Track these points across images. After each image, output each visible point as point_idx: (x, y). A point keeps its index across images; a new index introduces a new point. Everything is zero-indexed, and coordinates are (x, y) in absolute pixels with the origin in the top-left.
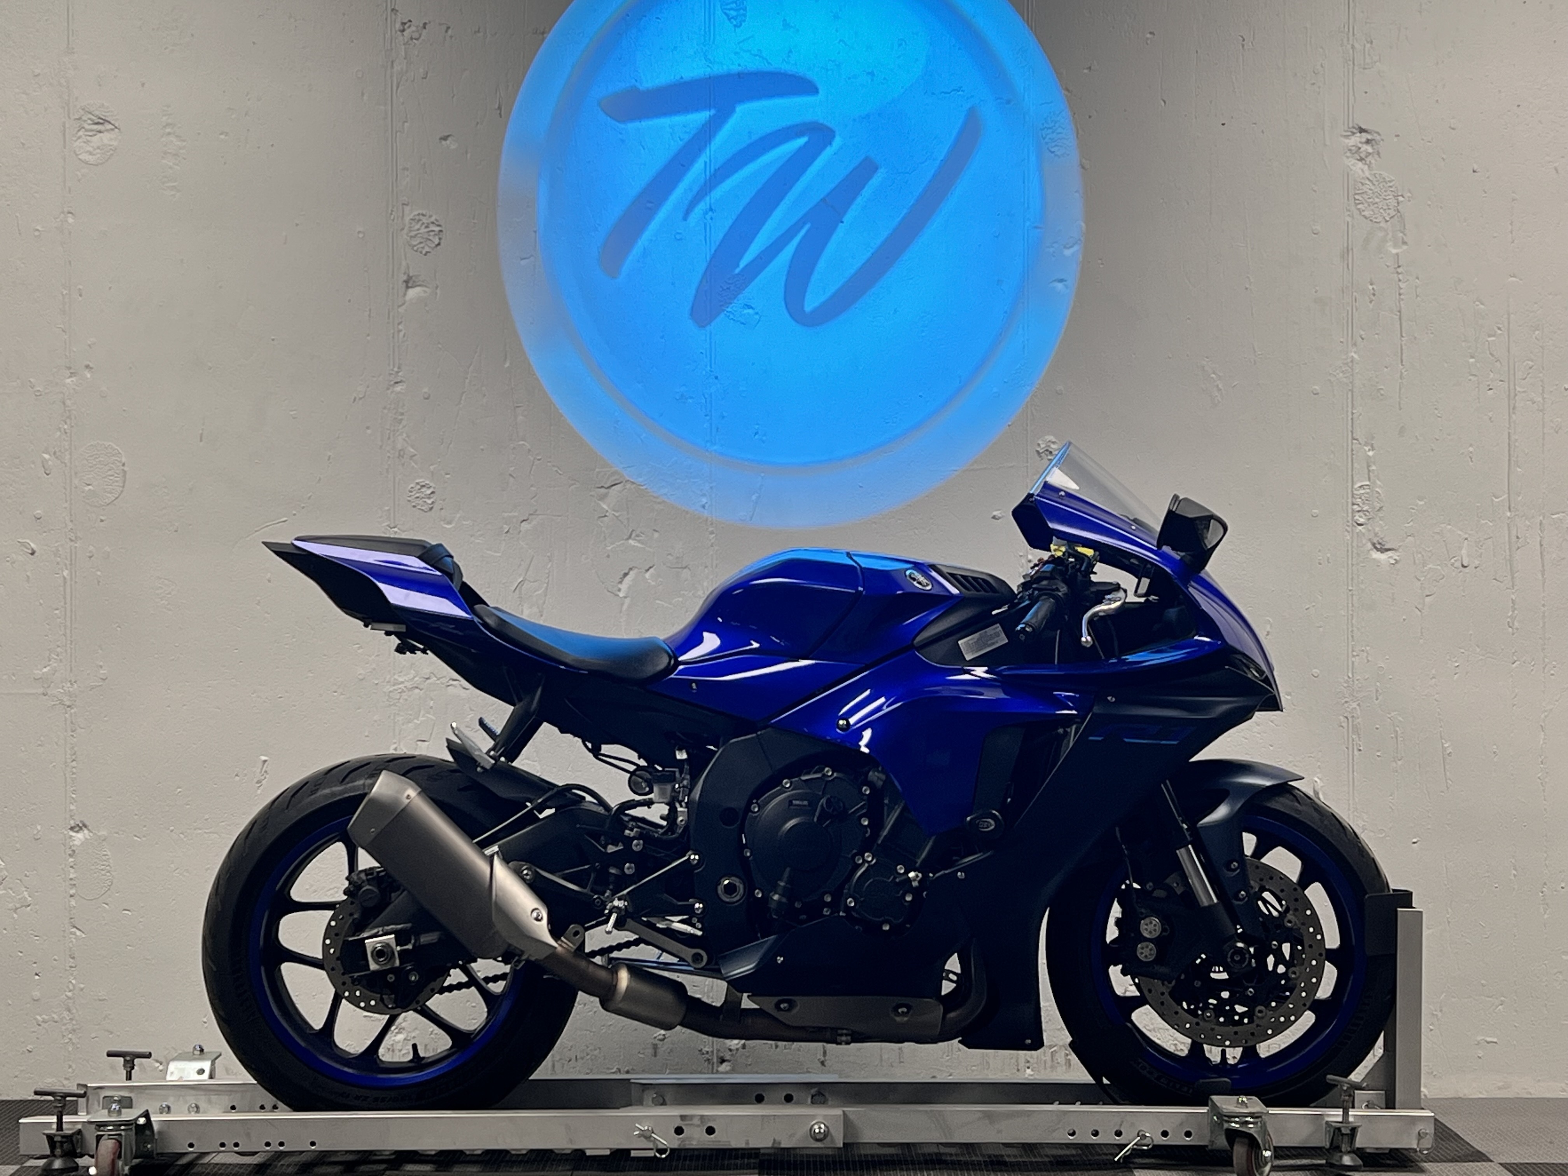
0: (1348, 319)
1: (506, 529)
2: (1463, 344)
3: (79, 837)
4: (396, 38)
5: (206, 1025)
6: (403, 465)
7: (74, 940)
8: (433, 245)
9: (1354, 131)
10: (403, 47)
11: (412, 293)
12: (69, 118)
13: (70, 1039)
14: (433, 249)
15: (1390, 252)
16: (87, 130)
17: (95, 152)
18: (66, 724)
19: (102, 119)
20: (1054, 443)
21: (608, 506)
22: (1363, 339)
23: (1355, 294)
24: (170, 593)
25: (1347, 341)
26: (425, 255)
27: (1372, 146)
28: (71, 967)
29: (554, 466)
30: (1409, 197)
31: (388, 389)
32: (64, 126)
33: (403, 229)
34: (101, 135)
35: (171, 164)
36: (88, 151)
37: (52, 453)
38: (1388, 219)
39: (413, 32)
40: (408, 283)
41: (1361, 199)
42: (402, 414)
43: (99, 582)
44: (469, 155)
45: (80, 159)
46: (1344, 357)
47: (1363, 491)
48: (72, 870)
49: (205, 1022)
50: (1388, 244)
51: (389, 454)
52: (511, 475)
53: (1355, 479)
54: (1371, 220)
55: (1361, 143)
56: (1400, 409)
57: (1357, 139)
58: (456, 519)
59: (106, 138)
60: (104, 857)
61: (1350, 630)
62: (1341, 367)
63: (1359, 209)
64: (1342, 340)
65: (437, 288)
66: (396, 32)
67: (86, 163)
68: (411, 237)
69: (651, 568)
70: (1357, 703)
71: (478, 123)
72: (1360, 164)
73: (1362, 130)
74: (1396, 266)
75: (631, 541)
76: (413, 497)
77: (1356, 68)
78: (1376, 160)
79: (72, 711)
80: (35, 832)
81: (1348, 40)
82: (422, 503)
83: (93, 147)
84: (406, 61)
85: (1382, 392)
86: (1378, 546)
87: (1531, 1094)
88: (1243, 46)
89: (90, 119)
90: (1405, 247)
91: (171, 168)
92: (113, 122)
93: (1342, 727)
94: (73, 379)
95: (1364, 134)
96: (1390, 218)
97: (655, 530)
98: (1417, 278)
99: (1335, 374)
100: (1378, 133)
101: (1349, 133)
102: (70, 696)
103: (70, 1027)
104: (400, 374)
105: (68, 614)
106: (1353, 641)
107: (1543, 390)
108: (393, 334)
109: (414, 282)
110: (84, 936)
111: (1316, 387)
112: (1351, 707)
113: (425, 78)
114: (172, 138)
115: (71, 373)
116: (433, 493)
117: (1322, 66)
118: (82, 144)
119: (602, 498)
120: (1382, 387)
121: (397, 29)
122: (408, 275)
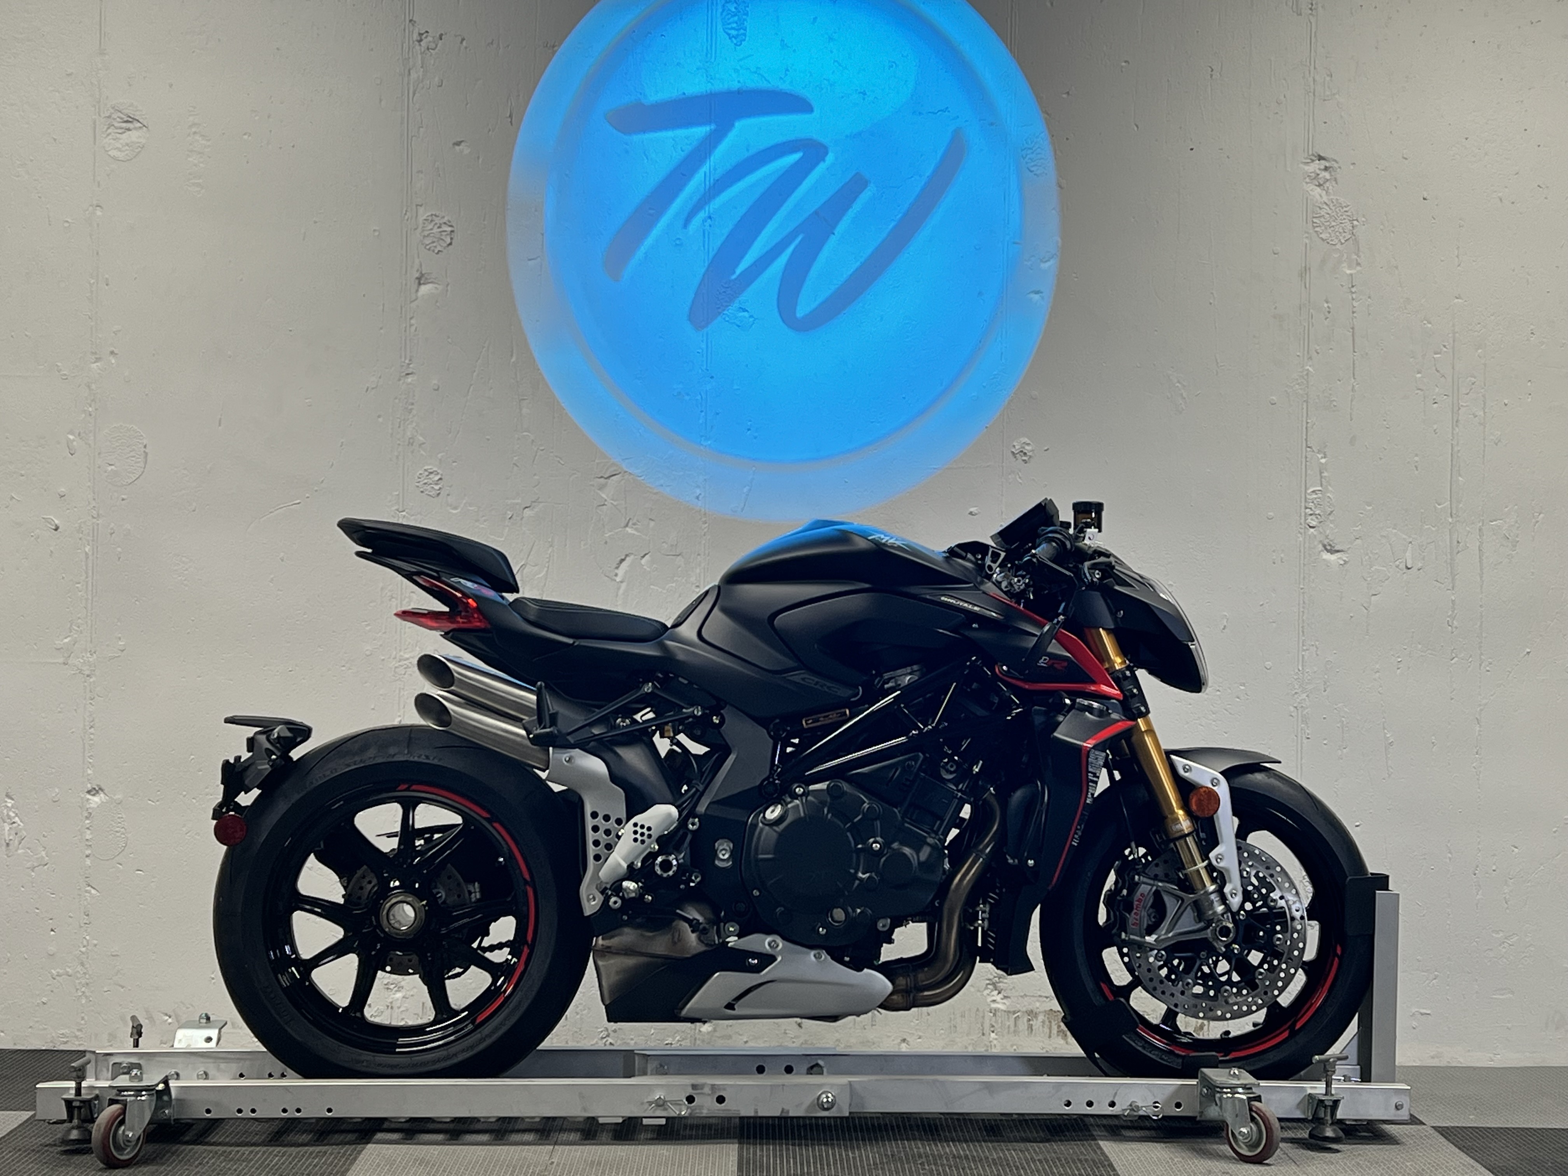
0: (1304, 334)
1: (510, 514)
2: (1412, 360)
3: (96, 800)
4: (413, 47)
5: (213, 981)
6: (412, 452)
7: (89, 898)
8: (446, 245)
9: (1313, 158)
10: (420, 57)
11: (425, 289)
12: (100, 116)
13: (84, 992)
14: (445, 248)
15: (1345, 273)
16: (116, 128)
17: (123, 149)
18: (85, 692)
19: (130, 117)
20: (1028, 444)
21: (607, 496)
22: (1318, 353)
23: (1311, 311)
24: (187, 570)
25: (1304, 354)
26: (438, 253)
27: (1330, 172)
28: (86, 924)
29: (556, 456)
30: (1363, 221)
31: (399, 380)
32: (95, 123)
33: (416, 229)
34: (130, 132)
35: (196, 162)
36: (117, 148)
37: (77, 435)
38: (1343, 241)
39: (430, 42)
40: (420, 281)
41: (1318, 222)
42: (412, 404)
43: (119, 558)
44: (481, 160)
45: (109, 155)
46: (1301, 370)
47: (1315, 496)
48: (88, 832)
49: (213, 979)
50: (1343, 265)
51: (398, 442)
52: (515, 464)
53: (1308, 486)
54: (1328, 243)
55: (1320, 169)
56: (1351, 420)
57: (1317, 165)
58: (462, 506)
59: (134, 136)
60: (119, 820)
61: (1301, 626)
62: (1297, 379)
63: (1316, 232)
64: (1298, 354)
65: (448, 285)
66: (413, 42)
67: (115, 159)
68: (424, 236)
69: (646, 555)
70: (1306, 694)
71: (490, 130)
72: (1318, 190)
73: (1320, 158)
74: (1350, 286)
75: (627, 529)
76: (421, 483)
77: (1317, 100)
78: (1333, 187)
79: (91, 680)
80: (54, 795)
81: (1310, 73)
82: (430, 489)
83: (121, 144)
84: (422, 70)
85: (1335, 403)
86: (1329, 548)
87: (1461, 1063)
88: (1211, 76)
89: (119, 117)
90: (1359, 268)
91: (195, 165)
92: (141, 121)
93: (1291, 716)
94: (97, 364)
95: (1322, 162)
96: (1346, 241)
97: (650, 519)
98: (1369, 297)
99: (1292, 385)
100: (1335, 161)
101: (1309, 161)
102: (90, 666)
103: (83, 981)
104: (411, 366)
105: (90, 589)
106: (1303, 635)
107: (1485, 404)
108: (406, 327)
109: (426, 279)
110: (98, 894)
111: (1274, 398)
112: (1300, 698)
113: (441, 86)
114: (197, 137)
115: (96, 358)
116: (440, 479)
117: (1285, 97)
118: (112, 141)
119: (602, 487)
120: (1335, 399)
121: (414, 39)
122: (421, 273)
